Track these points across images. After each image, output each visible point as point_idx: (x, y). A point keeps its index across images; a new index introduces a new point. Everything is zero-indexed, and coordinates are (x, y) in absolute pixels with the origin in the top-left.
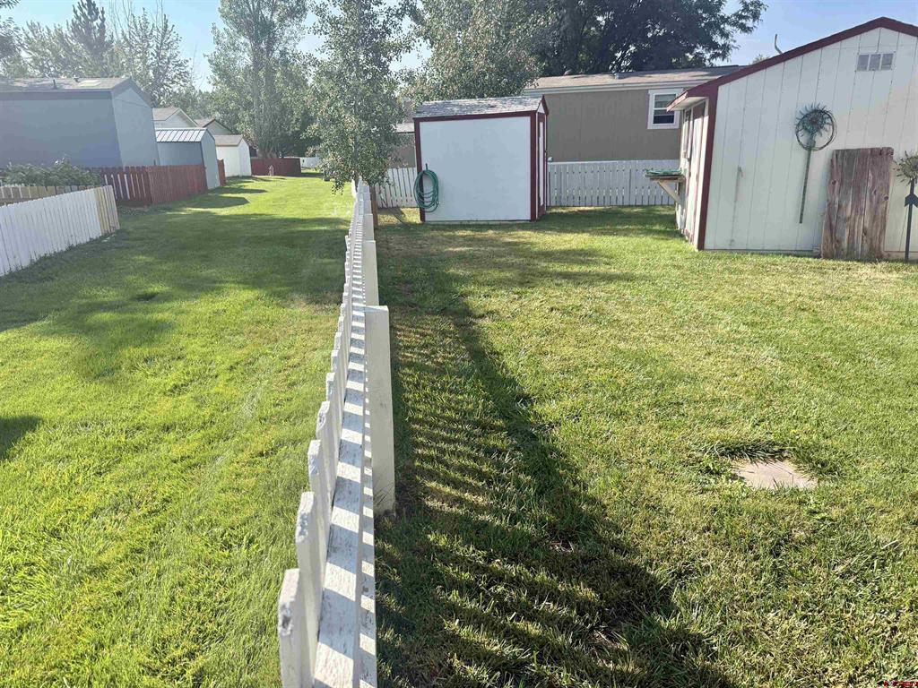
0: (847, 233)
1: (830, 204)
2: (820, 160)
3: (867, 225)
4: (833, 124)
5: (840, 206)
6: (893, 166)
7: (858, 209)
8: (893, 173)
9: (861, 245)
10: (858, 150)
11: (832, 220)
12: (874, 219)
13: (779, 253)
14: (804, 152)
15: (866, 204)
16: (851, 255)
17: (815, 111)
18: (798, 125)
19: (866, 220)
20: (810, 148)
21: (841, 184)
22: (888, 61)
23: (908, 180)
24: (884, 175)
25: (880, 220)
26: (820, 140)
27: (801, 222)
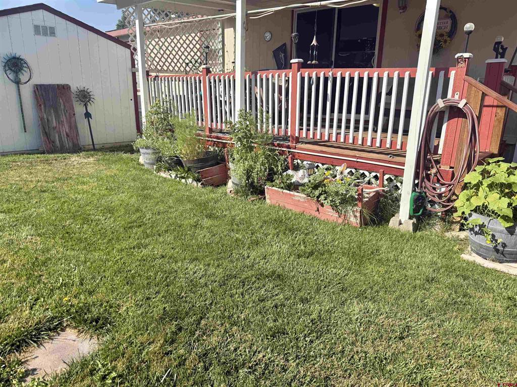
0: (57, 137)
1: (42, 119)
2: (27, 91)
3: (67, 130)
4: (28, 67)
5: (48, 120)
6: (73, 96)
7: (60, 122)
8: (74, 100)
9: (68, 144)
10: (50, 85)
11: (45, 130)
12: (70, 127)
13: (15, 153)
14: (14, 86)
15: (63, 118)
16: (62, 150)
17: (14, 58)
18: (5, 66)
19: (66, 128)
20: (18, 82)
21: (45, 106)
22: (52, 32)
23: (83, 103)
24: (68, 100)
25: (74, 127)
26: (24, 77)
27: (25, 132)
